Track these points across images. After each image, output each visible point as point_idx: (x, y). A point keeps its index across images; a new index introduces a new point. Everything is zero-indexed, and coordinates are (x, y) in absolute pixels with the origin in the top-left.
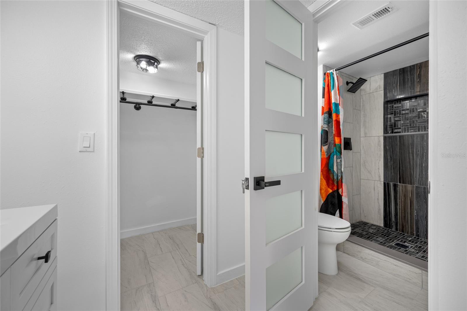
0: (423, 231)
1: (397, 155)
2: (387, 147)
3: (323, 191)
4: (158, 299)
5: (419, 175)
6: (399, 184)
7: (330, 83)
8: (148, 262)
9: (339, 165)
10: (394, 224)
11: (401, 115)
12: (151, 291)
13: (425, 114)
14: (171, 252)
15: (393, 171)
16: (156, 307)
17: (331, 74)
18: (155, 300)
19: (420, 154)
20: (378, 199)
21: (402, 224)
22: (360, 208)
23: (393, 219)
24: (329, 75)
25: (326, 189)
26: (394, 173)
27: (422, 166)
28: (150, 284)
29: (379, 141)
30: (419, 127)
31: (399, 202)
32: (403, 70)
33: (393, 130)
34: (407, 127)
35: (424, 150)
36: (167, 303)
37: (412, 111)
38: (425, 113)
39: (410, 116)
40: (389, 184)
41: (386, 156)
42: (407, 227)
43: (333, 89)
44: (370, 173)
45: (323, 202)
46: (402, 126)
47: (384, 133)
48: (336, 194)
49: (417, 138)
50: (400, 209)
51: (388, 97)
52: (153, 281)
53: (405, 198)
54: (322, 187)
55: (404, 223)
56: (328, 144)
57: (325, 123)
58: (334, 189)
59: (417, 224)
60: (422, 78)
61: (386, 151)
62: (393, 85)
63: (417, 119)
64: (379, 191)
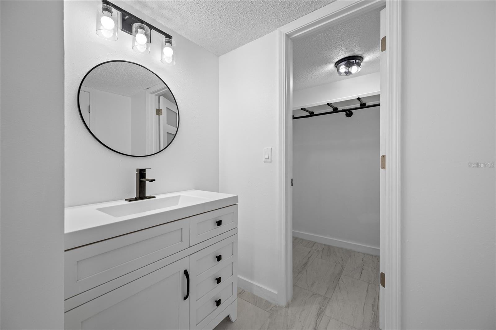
4: (323, 316)
8: (339, 279)
12: (323, 304)
14: (369, 283)
16: (317, 321)
18: (320, 313)
28: (326, 298)
36: (327, 325)
52: (331, 298)
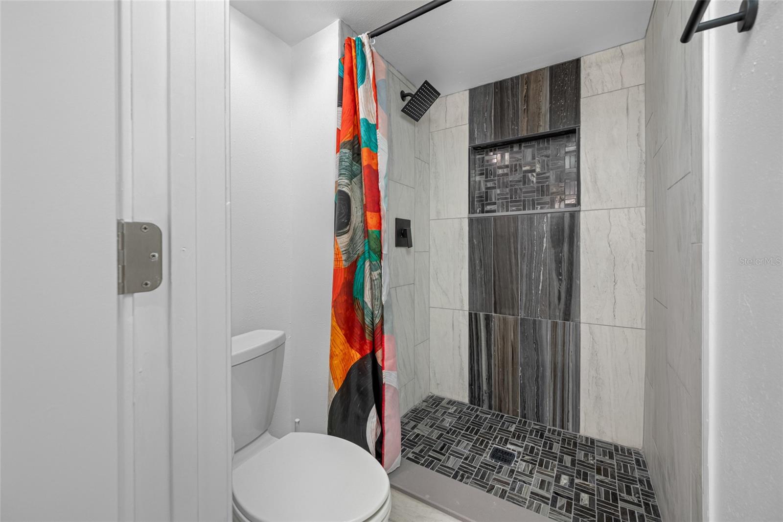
0: (531, 406)
1: (491, 257)
2: (475, 241)
3: (336, 362)
5: (526, 294)
6: (493, 314)
7: (356, 68)
9: (377, 286)
10: (485, 397)
11: (496, 178)
13: (534, 176)
15: (484, 289)
17: (357, 43)
19: (528, 254)
20: (459, 347)
21: (499, 394)
22: (429, 368)
23: (485, 387)
24: (353, 44)
25: (345, 354)
26: (485, 293)
27: (530, 278)
29: (462, 229)
30: (524, 201)
31: (494, 351)
32: (500, 84)
33: (483, 205)
34: (506, 202)
35: (534, 246)
37: (513, 170)
38: (534, 174)
39: (511, 179)
40: (478, 316)
41: (473, 259)
42: (507, 401)
43: (363, 82)
44: (447, 295)
45: (336, 392)
46: (498, 199)
47: (469, 213)
48: (369, 366)
49: (522, 223)
50: (495, 365)
51: (475, 138)
53: (504, 343)
54: (334, 349)
55: (502, 392)
56: (349, 230)
57: (343, 172)
58: (364, 350)
59: (522, 392)
60: (531, 103)
61: (473, 248)
62: (484, 114)
63: (522, 186)
64: (460, 331)
